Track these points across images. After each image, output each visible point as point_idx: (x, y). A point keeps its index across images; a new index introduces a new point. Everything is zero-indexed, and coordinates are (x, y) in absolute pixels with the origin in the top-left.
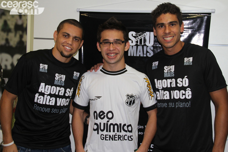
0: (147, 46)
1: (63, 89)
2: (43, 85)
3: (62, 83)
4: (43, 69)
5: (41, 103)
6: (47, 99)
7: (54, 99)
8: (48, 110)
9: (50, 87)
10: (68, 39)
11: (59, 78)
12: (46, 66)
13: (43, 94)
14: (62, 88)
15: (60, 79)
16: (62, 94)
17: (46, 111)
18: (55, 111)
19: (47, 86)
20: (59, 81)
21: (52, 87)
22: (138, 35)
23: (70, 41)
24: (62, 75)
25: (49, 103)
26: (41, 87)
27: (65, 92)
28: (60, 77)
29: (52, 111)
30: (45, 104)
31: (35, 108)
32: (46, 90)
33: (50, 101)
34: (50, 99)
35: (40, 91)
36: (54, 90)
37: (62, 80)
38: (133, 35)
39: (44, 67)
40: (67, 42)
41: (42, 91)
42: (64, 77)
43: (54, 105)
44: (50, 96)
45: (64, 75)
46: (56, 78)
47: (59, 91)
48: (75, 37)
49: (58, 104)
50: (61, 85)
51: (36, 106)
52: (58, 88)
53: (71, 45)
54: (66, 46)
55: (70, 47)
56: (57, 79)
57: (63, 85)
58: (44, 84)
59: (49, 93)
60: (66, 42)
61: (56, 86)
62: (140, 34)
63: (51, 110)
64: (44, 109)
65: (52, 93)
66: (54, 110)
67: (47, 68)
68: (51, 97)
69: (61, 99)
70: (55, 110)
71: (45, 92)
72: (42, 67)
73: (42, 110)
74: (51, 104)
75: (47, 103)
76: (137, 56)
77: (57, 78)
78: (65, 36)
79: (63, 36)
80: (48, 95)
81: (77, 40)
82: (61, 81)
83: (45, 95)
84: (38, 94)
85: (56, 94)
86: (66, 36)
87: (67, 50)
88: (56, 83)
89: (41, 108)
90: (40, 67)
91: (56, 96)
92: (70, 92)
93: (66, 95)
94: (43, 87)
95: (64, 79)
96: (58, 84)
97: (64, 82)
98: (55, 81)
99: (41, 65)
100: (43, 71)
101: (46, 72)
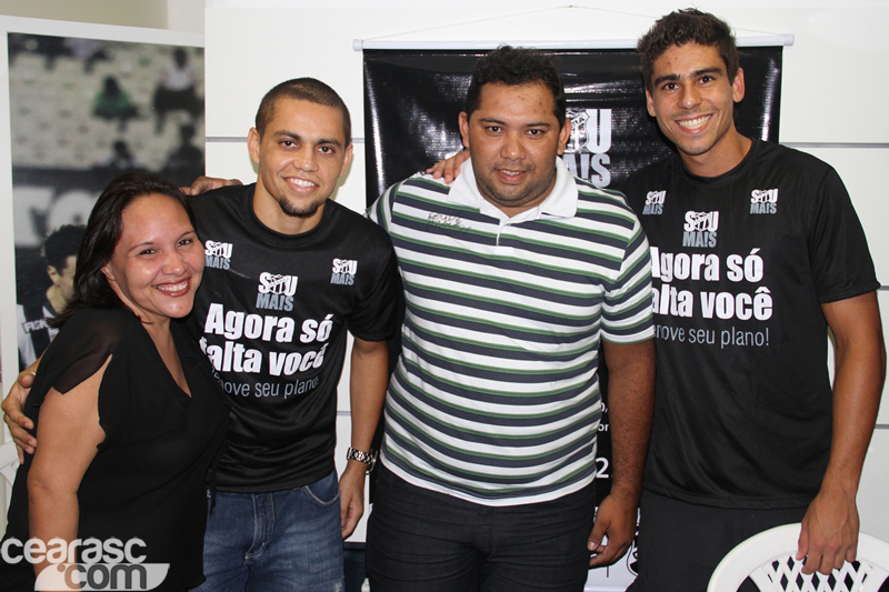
1: (291, 322)
2: (216, 309)
3: (285, 304)
4: (217, 259)
5: (217, 367)
6: (233, 353)
7: (258, 355)
8: (245, 389)
9: (240, 315)
10: (297, 154)
11: (272, 289)
12: (227, 249)
13: (218, 340)
14: (284, 320)
15: (277, 290)
16: (289, 339)
17: (237, 393)
18: (266, 392)
19: (231, 314)
20: (275, 298)
21: (249, 317)
23: (305, 158)
24: (284, 275)
25: (242, 365)
26: (210, 318)
27: (298, 331)
28: (276, 283)
30: (229, 370)
32: (229, 327)
33: (244, 359)
34: (244, 354)
35: (208, 329)
36: (257, 326)
37: (286, 292)
39: (218, 253)
40: (297, 165)
41: (214, 330)
42: (291, 283)
43: (258, 371)
44: (242, 346)
45: (292, 275)
46: (261, 288)
47: (275, 329)
48: (322, 142)
49: (275, 370)
50: (281, 308)
52: (271, 321)
53: (311, 171)
54: (295, 178)
55: (309, 181)
56: (267, 290)
57: (290, 307)
58: (221, 306)
59: (238, 335)
60: (292, 163)
61: (264, 313)
63: (253, 391)
65: (249, 335)
67: (230, 256)
68: (247, 348)
69: (282, 355)
70: (267, 387)
71: (225, 331)
72: (212, 250)
73: (224, 387)
74: (248, 369)
75: (238, 369)
77: (264, 288)
78: (286, 142)
79: (280, 143)
80: (236, 342)
81: (330, 151)
82: (283, 297)
83: (227, 343)
84: (206, 340)
85: (264, 339)
86: (288, 143)
87: (299, 190)
90: (206, 252)
91: (267, 347)
92: (316, 330)
93: (303, 339)
94: (216, 318)
95: (291, 291)
96: (271, 308)
97: (292, 299)
99: (209, 244)
100: (216, 265)
101: (227, 267)
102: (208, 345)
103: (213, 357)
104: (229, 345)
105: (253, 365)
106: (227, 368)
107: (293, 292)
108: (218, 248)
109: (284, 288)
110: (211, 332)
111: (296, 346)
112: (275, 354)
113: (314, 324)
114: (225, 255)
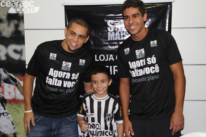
2: (52, 70)
3: (68, 69)
4: (53, 57)
5: (51, 84)
6: (55, 81)
7: (61, 81)
8: (56, 90)
9: (58, 71)
10: (74, 37)
11: (65, 65)
12: (55, 55)
13: (52, 77)
14: (68, 73)
15: (67, 66)
16: (69, 78)
17: (54, 91)
19: (55, 71)
20: (66, 68)
21: (59, 72)
24: (68, 62)
25: (57, 84)
26: (50, 72)
27: (71, 76)
28: (67, 64)
29: (60, 91)
30: (53, 85)
32: (54, 74)
33: (57, 82)
34: (57, 81)
35: (49, 74)
36: (61, 74)
37: (69, 66)
39: (53, 56)
41: (51, 75)
42: (70, 64)
43: (61, 86)
45: (70, 62)
46: (63, 65)
47: (66, 75)
48: (80, 35)
49: (65, 86)
50: (67, 70)
51: (47, 86)
52: (65, 73)
56: (64, 66)
59: (56, 76)
60: (73, 39)
61: (63, 71)
63: (58, 90)
64: (52, 89)
65: (59, 76)
66: (61, 90)
67: (56, 57)
68: (58, 80)
69: (67, 82)
71: (53, 75)
72: (52, 55)
73: (51, 89)
74: (58, 85)
75: (56, 85)
77: (64, 65)
80: (56, 78)
81: (82, 38)
82: (68, 68)
84: (48, 77)
85: (63, 77)
86: (73, 34)
87: (73, 45)
88: (63, 68)
89: (50, 88)
90: (50, 56)
91: (63, 79)
92: (75, 76)
93: (72, 78)
94: (52, 72)
95: (70, 66)
96: (65, 70)
97: (70, 68)
98: (62, 67)
99: (51, 54)
100: (53, 59)
101: (55, 60)
102: (49, 78)
103: (50, 81)
104: (54, 79)
105: (60, 84)
106: (53, 84)
107: (70, 67)
108: (53, 55)
111: (70, 80)
112: (65, 81)
113: (75, 75)
114: (55, 57)
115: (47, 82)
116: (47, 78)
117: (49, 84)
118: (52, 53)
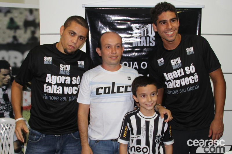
0: (150, 37)
1: (69, 78)
2: (49, 75)
3: (67, 73)
4: (48, 61)
5: (50, 92)
6: (54, 88)
7: (61, 88)
8: (57, 98)
9: (56, 76)
11: (64, 68)
13: (50, 84)
14: (67, 77)
15: (65, 69)
16: (69, 83)
17: (55, 100)
19: (53, 76)
20: (65, 71)
21: (58, 77)
22: (141, 27)
25: (57, 92)
26: (47, 78)
27: (71, 81)
29: (61, 99)
31: (45, 97)
32: (53, 81)
33: (57, 90)
35: (47, 81)
36: (60, 79)
37: (67, 70)
38: (137, 28)
41: (49, 81)
42: (68, 67)
43: (61, 93)
44: (56, 86)
45: (69, 65)
46: (61, 68)
47: (65, 80)
49: (66, 93)
50: (66, 74)
51: (45, 95)
52: (64, 78)
57: (69, 74)
59: (55, 83)
61: (62, 75)
62: (143, 26)
63: (60, 98)
64: (53, 97)
65: (58, 82)
66: (62, 98)
68: (58, 86)
69: (67, 87)
70: (64, 98)
73: (51, 98)
75: (55, 92)
76: (141, 46)
79: (70, 33)
80: (55, 85)
81: (82, 39)
82: (67, 71)
83: (52, 85)
85: (62, 83)
88: (61, 73)
89: (50, 97)
90: (45, 60)
91: (63, 85)
92: (76, 80)
93: (73, 83)
94: (49, 78)
95: (68, 69)
96: (63, 74)
97: (69, 72)
98: (60, 71)
99: (45, 57)
100: (48, 63)
101: (51, 63)
102: (47, 85)
103: (48, 89)
104: (53, 85)
105: (60, 91)
106: (52, 92)
108: (48, 58)
109: (67, 68)
110: (48, 82)
111: (71, 85)
112: (65, 87)
113: (75, 78)
114: (50, 60)
115: (45, 91)
116: (44, 86)
117: (48, 93)
118: (47, 56)
